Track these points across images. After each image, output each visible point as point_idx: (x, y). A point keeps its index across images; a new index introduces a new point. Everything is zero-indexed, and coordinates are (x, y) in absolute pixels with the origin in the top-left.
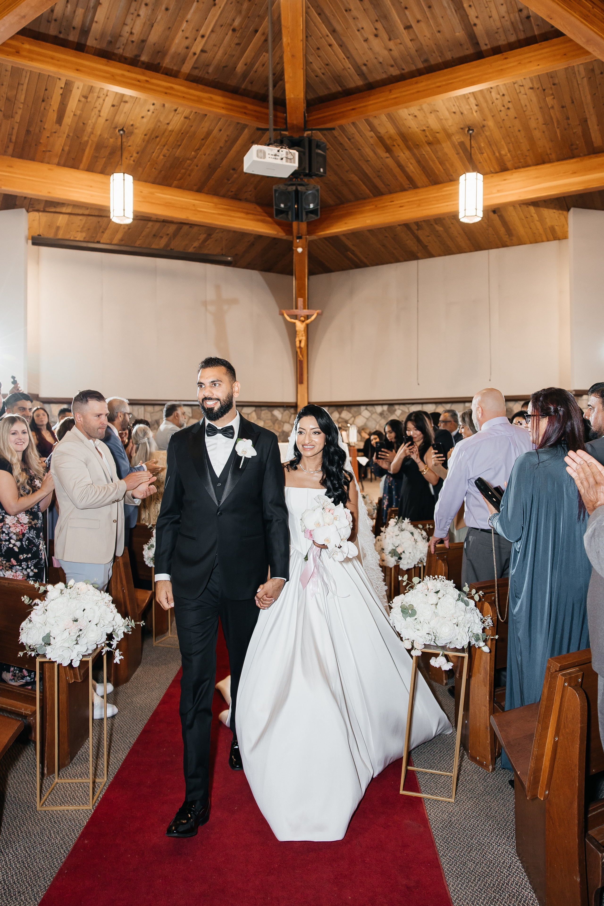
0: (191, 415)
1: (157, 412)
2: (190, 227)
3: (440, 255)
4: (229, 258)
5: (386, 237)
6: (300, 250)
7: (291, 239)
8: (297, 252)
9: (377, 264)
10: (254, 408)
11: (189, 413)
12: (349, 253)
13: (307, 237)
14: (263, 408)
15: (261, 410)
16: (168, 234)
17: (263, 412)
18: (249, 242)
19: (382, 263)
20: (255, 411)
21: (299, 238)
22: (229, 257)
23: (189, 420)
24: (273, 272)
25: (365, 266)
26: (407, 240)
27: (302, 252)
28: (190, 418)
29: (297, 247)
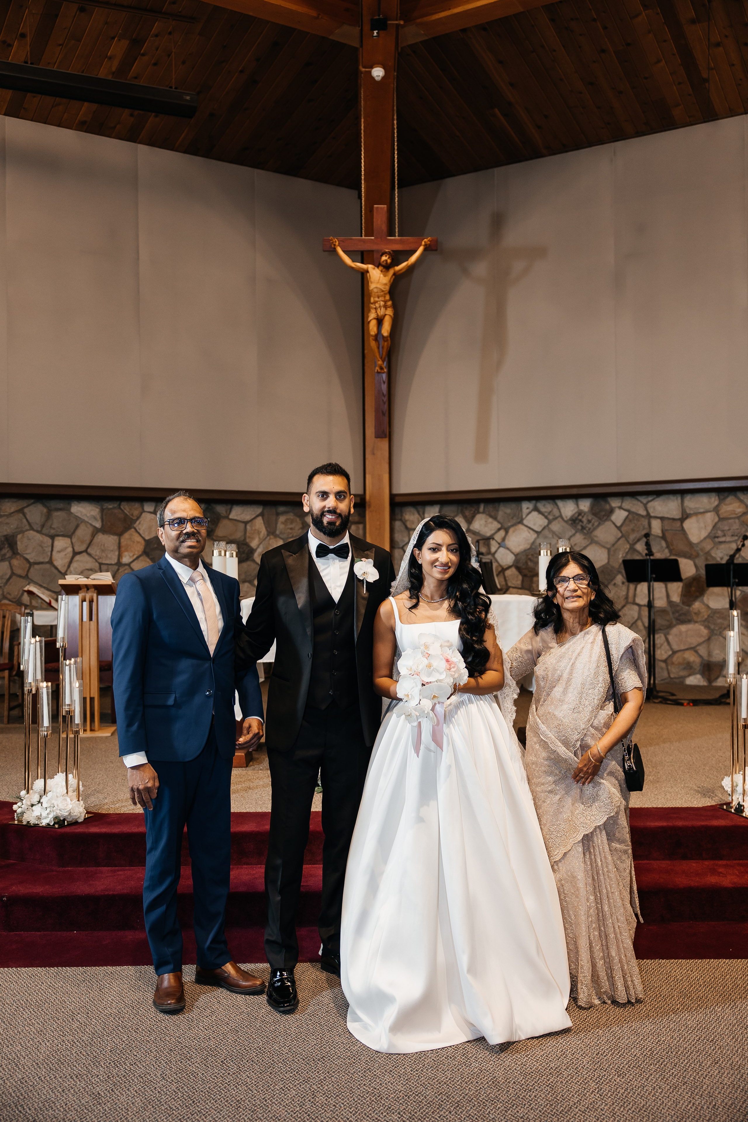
0: (98, 525)
1: (11, 514)
2: (82, 10)
3: (732, 113)
4: (188, 98)
5: (603, 51)
6: (378, 73)
7: (356, 44)
8: (373, 78)
9: (565, 148)
10: (259, 510)
11: (95, 518)
12: (496, 111)
13: (402, 22)
14: (281, 509)
15: (278, 514)
16: (23, 36)
17: (282, 519)
18: (241, 72)
19: (578, 146)
20: (262, 514)
21: (380, 25)
22: (188, 94)
23: (93, 536)
24: (306, 178)
25: (535, 154)
26: (659, 61)
27: (383, 78)
28: (96, 531)
29: (372, 68)
